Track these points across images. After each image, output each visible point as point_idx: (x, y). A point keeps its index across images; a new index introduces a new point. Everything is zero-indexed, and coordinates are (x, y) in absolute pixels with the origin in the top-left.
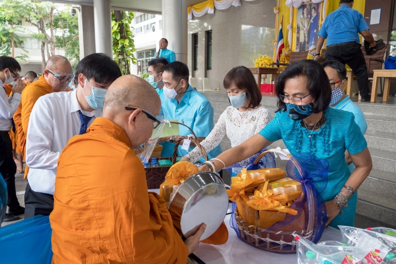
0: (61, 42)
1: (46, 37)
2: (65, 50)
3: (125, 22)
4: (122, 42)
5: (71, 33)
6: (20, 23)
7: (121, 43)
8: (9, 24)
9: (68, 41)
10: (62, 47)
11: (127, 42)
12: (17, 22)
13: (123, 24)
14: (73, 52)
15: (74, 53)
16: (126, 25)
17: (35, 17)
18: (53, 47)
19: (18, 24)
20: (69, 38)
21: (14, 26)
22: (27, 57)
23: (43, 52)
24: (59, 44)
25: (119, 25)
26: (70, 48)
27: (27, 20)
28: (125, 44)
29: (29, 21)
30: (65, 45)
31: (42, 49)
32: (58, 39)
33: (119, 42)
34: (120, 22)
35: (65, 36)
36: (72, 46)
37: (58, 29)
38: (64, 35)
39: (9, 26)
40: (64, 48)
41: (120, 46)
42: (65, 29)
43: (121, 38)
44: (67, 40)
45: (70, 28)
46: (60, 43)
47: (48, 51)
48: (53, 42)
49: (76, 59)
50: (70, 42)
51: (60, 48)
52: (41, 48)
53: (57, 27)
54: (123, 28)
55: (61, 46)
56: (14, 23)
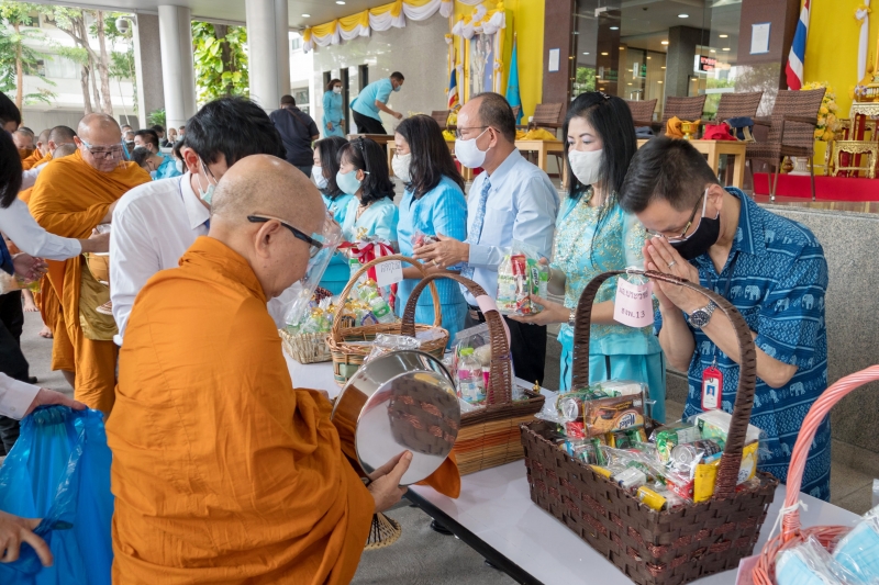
0: (125, 67)
1: (90, 57)
3: (233, 40)
4: (229, 77)
6: (34, 21)
7: (227, 80)
8: (11, 23)
10: (127, 77)
11: (237, 77)
12: (28, 20)
13: (228, 43)
16: (236, 46)
17: (66, 14)
18: (106, 76)
19: (31, 25)
21: (22, 28)
22: (52, 95)
23: (85, 86)
24: (121, 71)
25: (222, 46)
27: (47, 20)
28: (234, 81)
29: (54, 22)
30: (134, 73)
31: (83, 80)
32: (119, 59)
33: (223, 77)
34: (223, 40)
37: (119, 38)
38: (130, 51)
39: (11, 28)
40: (130, 79)
41: (224, 84)
43: (226, 69)
46: (122, 67)
47: (94, 86)
48: (104, 68)
51: (124, 78)
52: (80, 77)
53: (115, 35)
54: (230, 50)
55: (125, 74)
56: (22, 22)
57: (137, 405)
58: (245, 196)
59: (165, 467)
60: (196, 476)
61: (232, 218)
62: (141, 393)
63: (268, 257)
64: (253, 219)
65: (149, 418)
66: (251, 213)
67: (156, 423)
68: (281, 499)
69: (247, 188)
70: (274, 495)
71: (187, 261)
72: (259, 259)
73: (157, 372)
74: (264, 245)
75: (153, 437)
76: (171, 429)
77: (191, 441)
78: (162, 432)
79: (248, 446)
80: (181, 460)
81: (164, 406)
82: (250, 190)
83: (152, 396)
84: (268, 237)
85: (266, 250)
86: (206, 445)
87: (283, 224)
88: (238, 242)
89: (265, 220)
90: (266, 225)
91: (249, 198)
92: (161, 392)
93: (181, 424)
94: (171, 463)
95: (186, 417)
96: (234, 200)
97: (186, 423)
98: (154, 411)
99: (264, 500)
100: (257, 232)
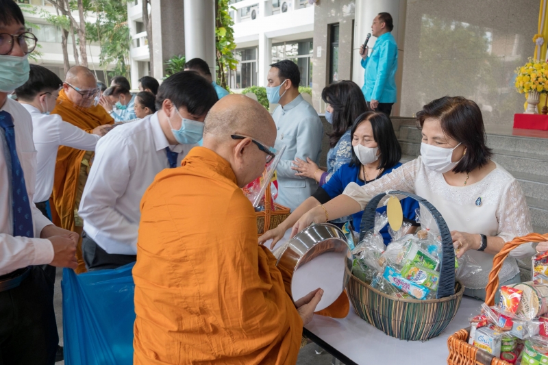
0: (94, 33)
2: (101, 46)
5: (110, 19)
9: (106, 32)
10: (95, 40)
13: (217, 1)
14: (114, 50)
15: (116, 50)
18: (83, 39)
20: (107, 26)
22: (38, 54)
23: (65, 47)
24: (91, 36)
26: (108, 43)
30: (101, 38)
31: (63, 43)
32: (90, 28)
35: (101, 24)
36: (113, 40)
37: (90, 13)
38: (98, 21)
40: (99, 41)
42: (101, 13)
44: (104, 30)
45: (108, 10)
46: (92, 33)
48: (82, 32)
49: (118, 59)
50: (109, 33)
51: (93, 42)
52: (61, 40)
53: (88, 9)
54: (218, 8)
55: (94, 38)
57: (162, 259)
58: (229, 122)
59: (182, 300)
60: (204, 306)
61: (220, 136)
62: (164, 251)
63: (243, 162)
64: (233, 137)
65: (171, 268)
66: (233, 133)
67: (176, 271)
68: (258, 321)
69: (231, 116)
70: (253, 319)
71: (189, 162)
72: (237, 164)
73: (177, 238)
74: (241, 155)
75: (174, 281)
76: (186, 276)
77: (200, 284)
78: (180, 277)
79: (240, 287)
80: (193, 296)
81: (182, 260)
82: (233, 118)
83: (173, 254)
84: (243, 149)
85: (241, 157)
86: (210, 286)
87: (253, 141)
88: (223, 151)
89: (243, 138)
90: (243, 141)
91: (232, 123)
92: (179, 251)
93: (193, 272)
94: (186, 298)
95: (197, 267)
96: (222, 124)
97: (197, 272)
98: (174, 263)
99: (247, 322)
100: (236, 145)
